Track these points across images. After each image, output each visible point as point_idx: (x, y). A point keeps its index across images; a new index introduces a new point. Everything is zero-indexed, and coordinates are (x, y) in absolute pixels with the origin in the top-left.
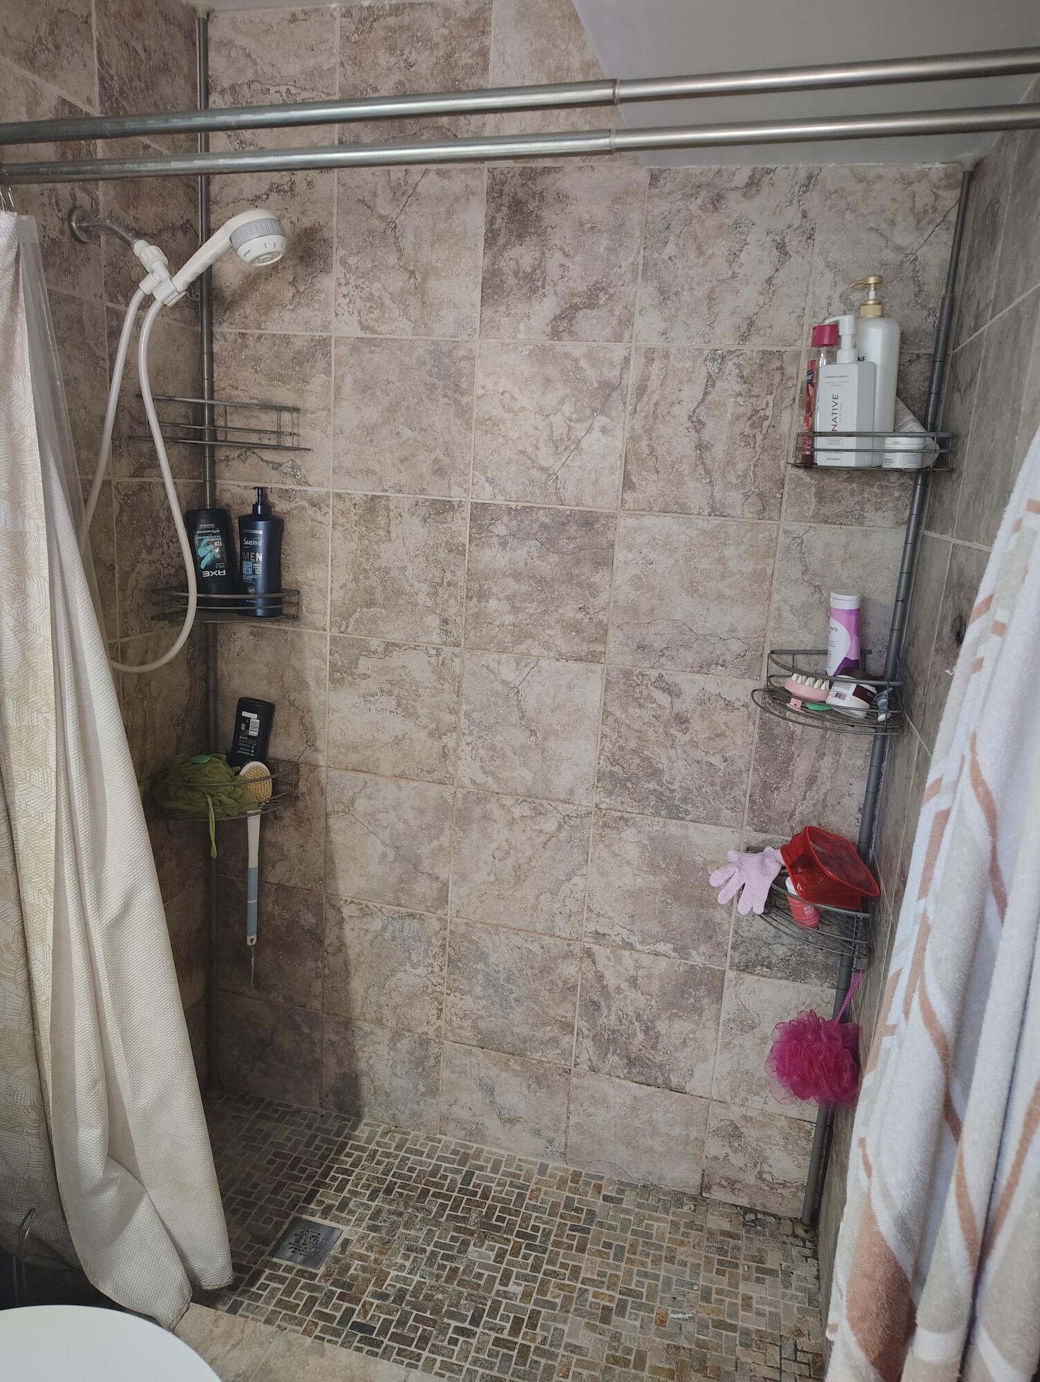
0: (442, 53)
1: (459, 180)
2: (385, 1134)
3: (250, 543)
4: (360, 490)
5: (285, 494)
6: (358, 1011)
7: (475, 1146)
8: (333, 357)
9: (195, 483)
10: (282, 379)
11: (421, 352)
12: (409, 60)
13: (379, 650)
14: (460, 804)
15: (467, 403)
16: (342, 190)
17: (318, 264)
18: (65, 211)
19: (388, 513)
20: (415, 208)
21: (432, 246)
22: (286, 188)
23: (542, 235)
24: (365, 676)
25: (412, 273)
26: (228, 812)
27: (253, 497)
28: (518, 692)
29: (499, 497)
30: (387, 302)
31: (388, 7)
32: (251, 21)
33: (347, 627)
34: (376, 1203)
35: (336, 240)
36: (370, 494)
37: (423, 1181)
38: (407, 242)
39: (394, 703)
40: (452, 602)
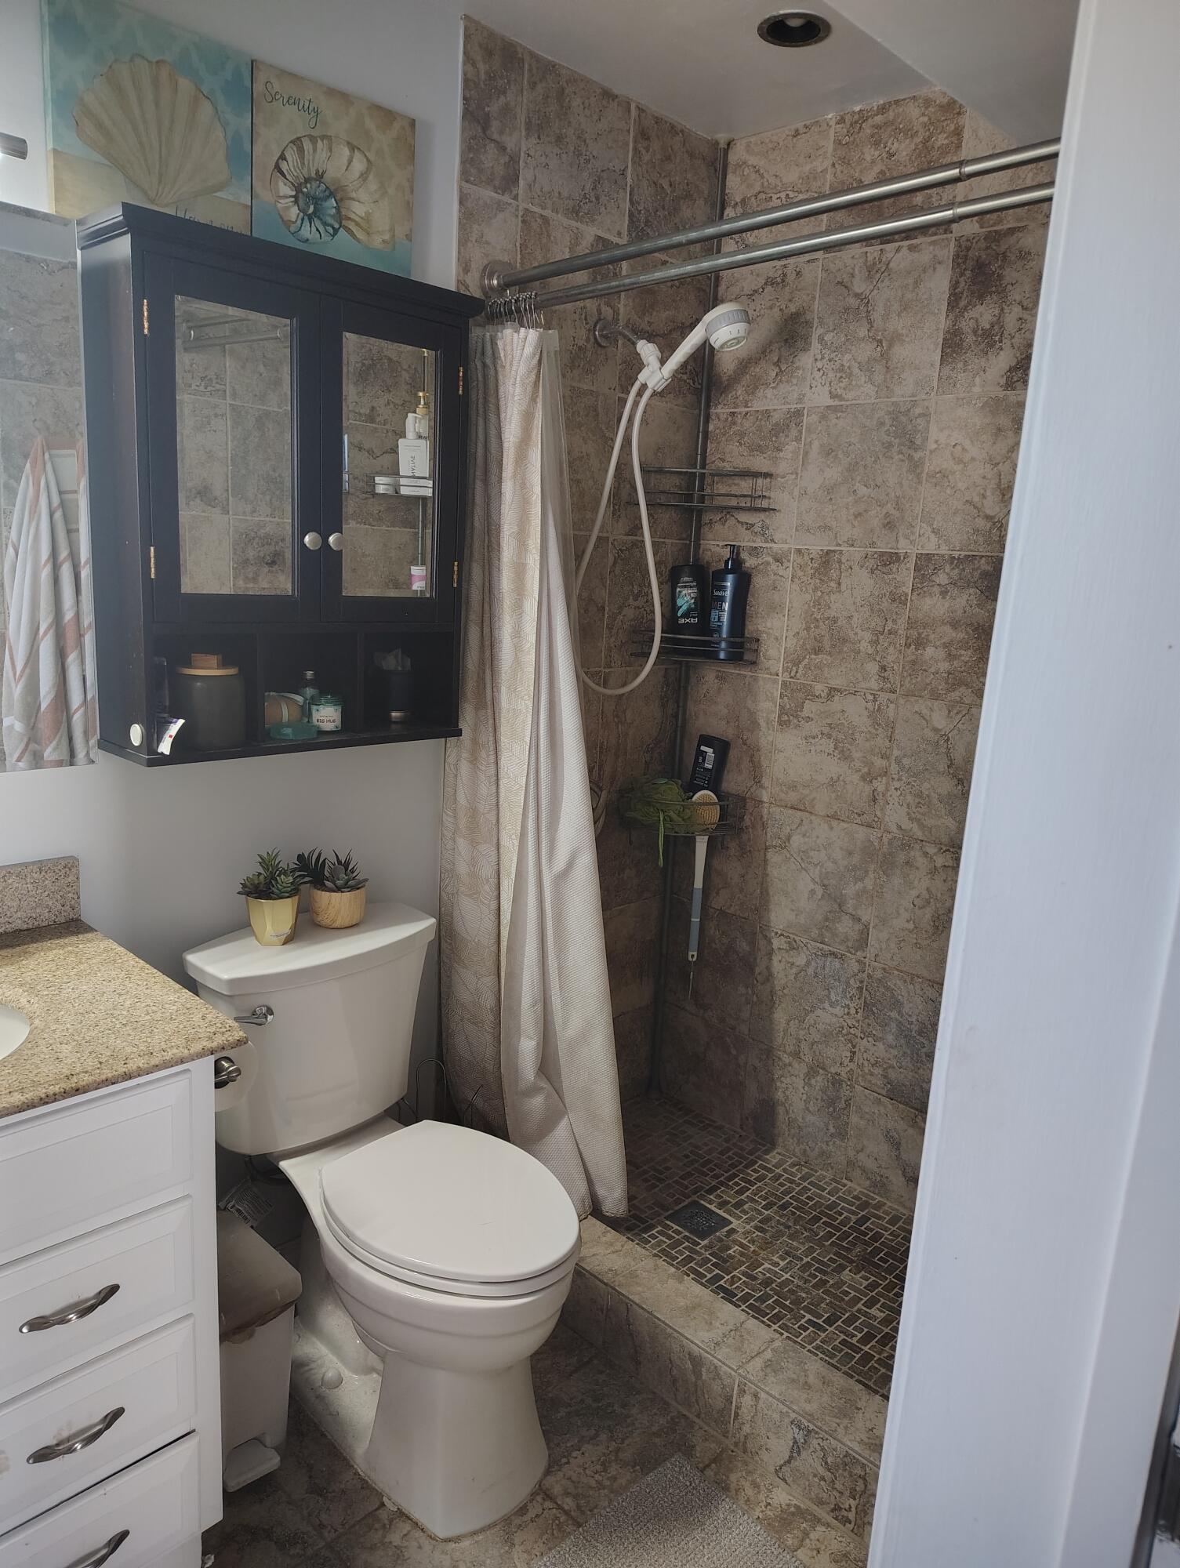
0: (921, 139)
1: (927, 249)
2: (793, 1165)
3: (719, 594)
4: (817, 545)
5: (755, 551)
6: (779, 1040)
7: (879, 1199)
8: (804, 427)
9: (683, 544)
10: (760, 449)
11: (881, 413)
12: (891, 151)
13: (823, 695)
14: (885, 849)
15: (920, 458)
16: (825, 275)
17: (800, 344)
18: (591, 323)
19: (840, 566)
20: (887, 282)
21: (899, 315)
22: (779, 280)
23: (1002, 293)
24: (809, 719)
25: (880, 342)
26: (677, 829)
27: (726, 553)
28: (948, 740)
29: (943, 547)
30: (856, 370)
31: (875, 108)
32: (762, 143)
33: (797, 672)
34: (769, 1212)
35: (816, 320)
36: (826, 548)
37: (818, 1210)
38: (877, 316)
39: (832, 745)
40: (891, 649)
